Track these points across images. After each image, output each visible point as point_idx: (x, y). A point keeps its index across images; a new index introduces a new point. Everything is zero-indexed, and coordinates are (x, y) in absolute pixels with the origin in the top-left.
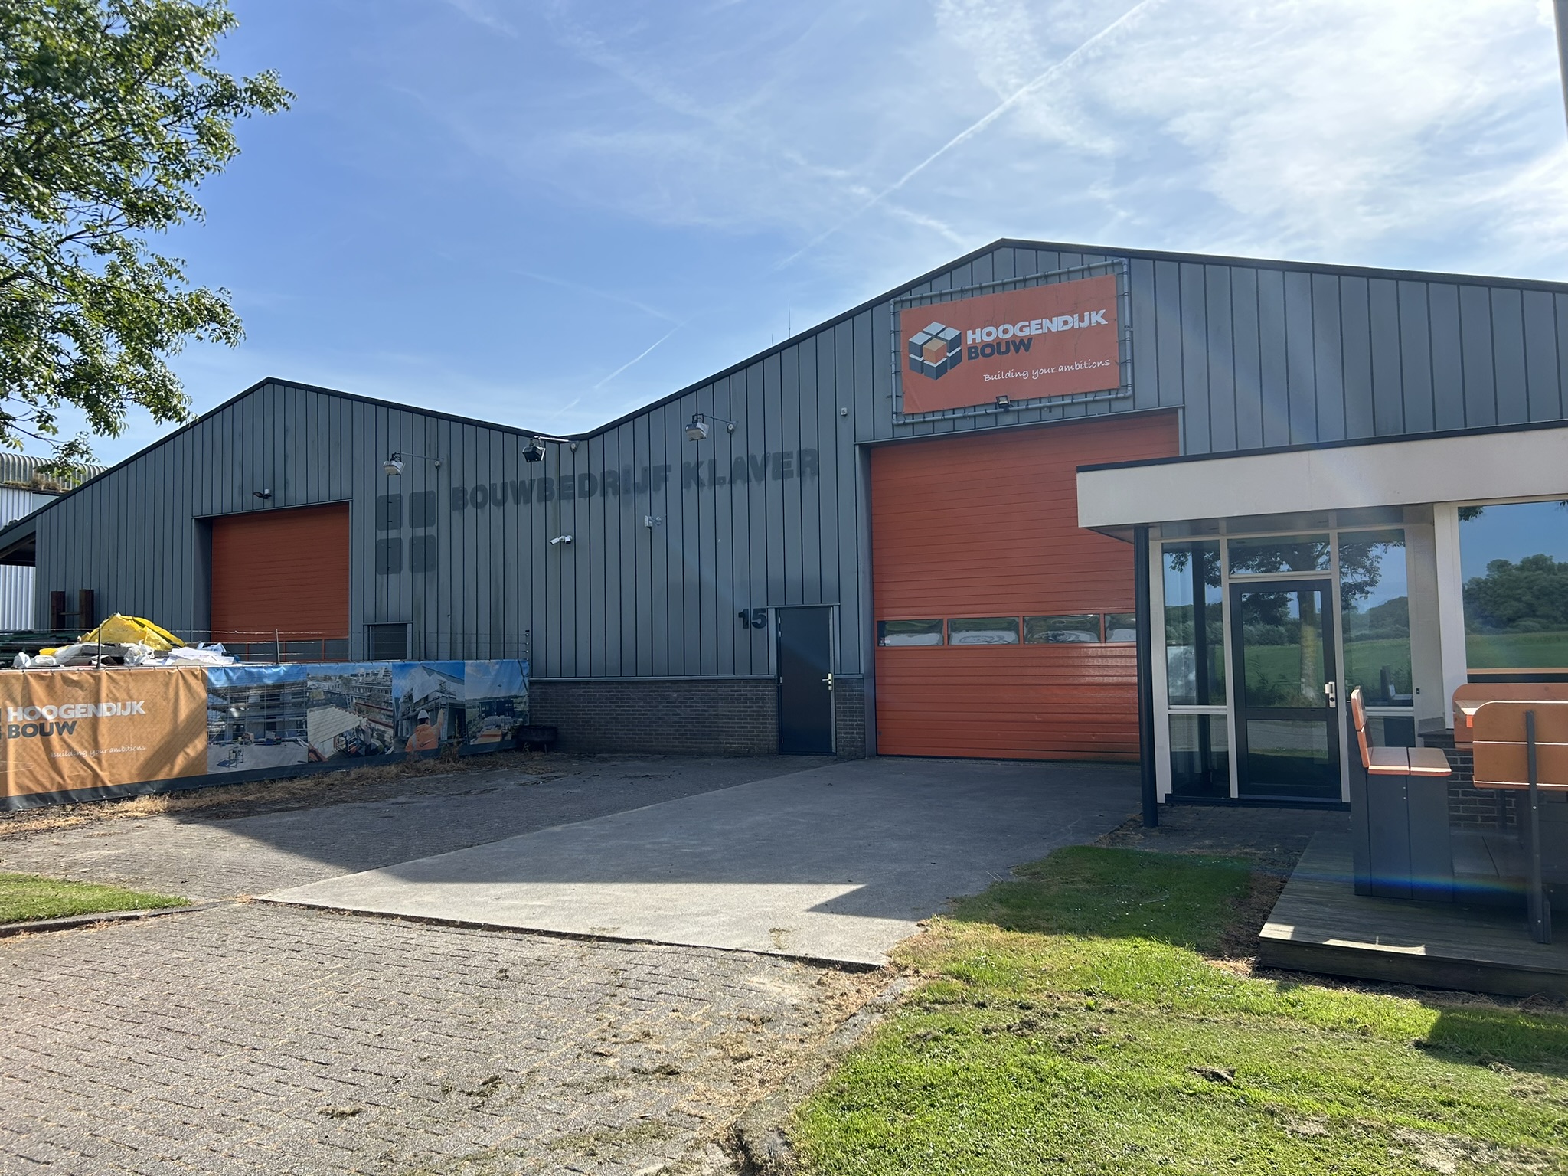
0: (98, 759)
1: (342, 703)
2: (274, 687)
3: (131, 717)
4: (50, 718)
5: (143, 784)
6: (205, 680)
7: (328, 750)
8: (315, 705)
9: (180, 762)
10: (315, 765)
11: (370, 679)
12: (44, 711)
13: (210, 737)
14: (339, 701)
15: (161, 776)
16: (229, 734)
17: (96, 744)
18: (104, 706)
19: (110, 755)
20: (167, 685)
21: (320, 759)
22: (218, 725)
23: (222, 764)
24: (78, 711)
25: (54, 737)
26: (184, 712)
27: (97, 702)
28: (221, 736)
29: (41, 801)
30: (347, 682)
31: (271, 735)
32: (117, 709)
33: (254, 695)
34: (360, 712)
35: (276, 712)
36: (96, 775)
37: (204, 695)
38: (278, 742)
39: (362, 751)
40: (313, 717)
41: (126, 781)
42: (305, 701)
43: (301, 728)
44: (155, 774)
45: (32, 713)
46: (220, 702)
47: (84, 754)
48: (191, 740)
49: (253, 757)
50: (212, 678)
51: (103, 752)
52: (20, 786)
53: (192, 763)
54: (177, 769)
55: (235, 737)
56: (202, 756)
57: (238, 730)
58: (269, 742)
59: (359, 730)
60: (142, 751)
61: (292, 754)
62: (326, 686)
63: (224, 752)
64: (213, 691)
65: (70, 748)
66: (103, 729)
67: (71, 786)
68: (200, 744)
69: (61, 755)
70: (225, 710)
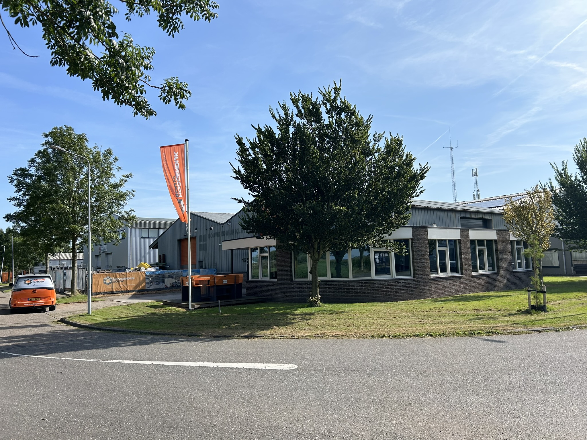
0: (127, 286)
1: (172, 277)
2: (158, 275)
3: (132, 280)
4: (120, 280)
5: (134, 290)
6: (145, 274)
7: (169, 286)
8: (166, 278)
9: (141, 287)
10: (166, 288)
11: (178, 273)
12: (119, 279)
13: (146, 283)
14: (171, 277)
15: (138, 289)
16: (149, 283)
17: (127, 284)
18: (128, 278)
19: (129, 286)
20: (138, 275)
21: (167, 287)
22: (147, 281)
23: (148, 287)
24: (124, 279)
25: (120, 283)
26: (141, 279)
27: (127, 277)
28: (148, 283)
29: (119, 292)
30: (173, 274)
31: (157, 283)
32: (130, 278)
33: (154, 276)
34: (176, 279)
35: (158, 279)
36: (127, 289)
37: (145, 276)
38: (159, 284)
39: (176, 286)
40: (166, 280)
41: (132, 290)
42: (164, 277)
43: (163, 282)
44: (136, 288)
45: (117, 279)
46: (148, 277)
47: (125, 285)
48: (143, 283)
49: (154, 286)
50: (146, 273)
51: (128, 285)
52: (115, 290)
53: (143, 287)
54: (140, 288)
55: (151, 283)
56: (145, 286)
57: (151, 282)
58: (157, 284)
59: (175, 282)
60: (134, 285)
61: (162, 286)
62: (168, 274)
63: (148, 286)
64: (146, 275)
65: (123, 284)
66: (128, 281)
67: (123, 290)
68: (144, 284)
69: (121, 285)
70: (149, 278)
